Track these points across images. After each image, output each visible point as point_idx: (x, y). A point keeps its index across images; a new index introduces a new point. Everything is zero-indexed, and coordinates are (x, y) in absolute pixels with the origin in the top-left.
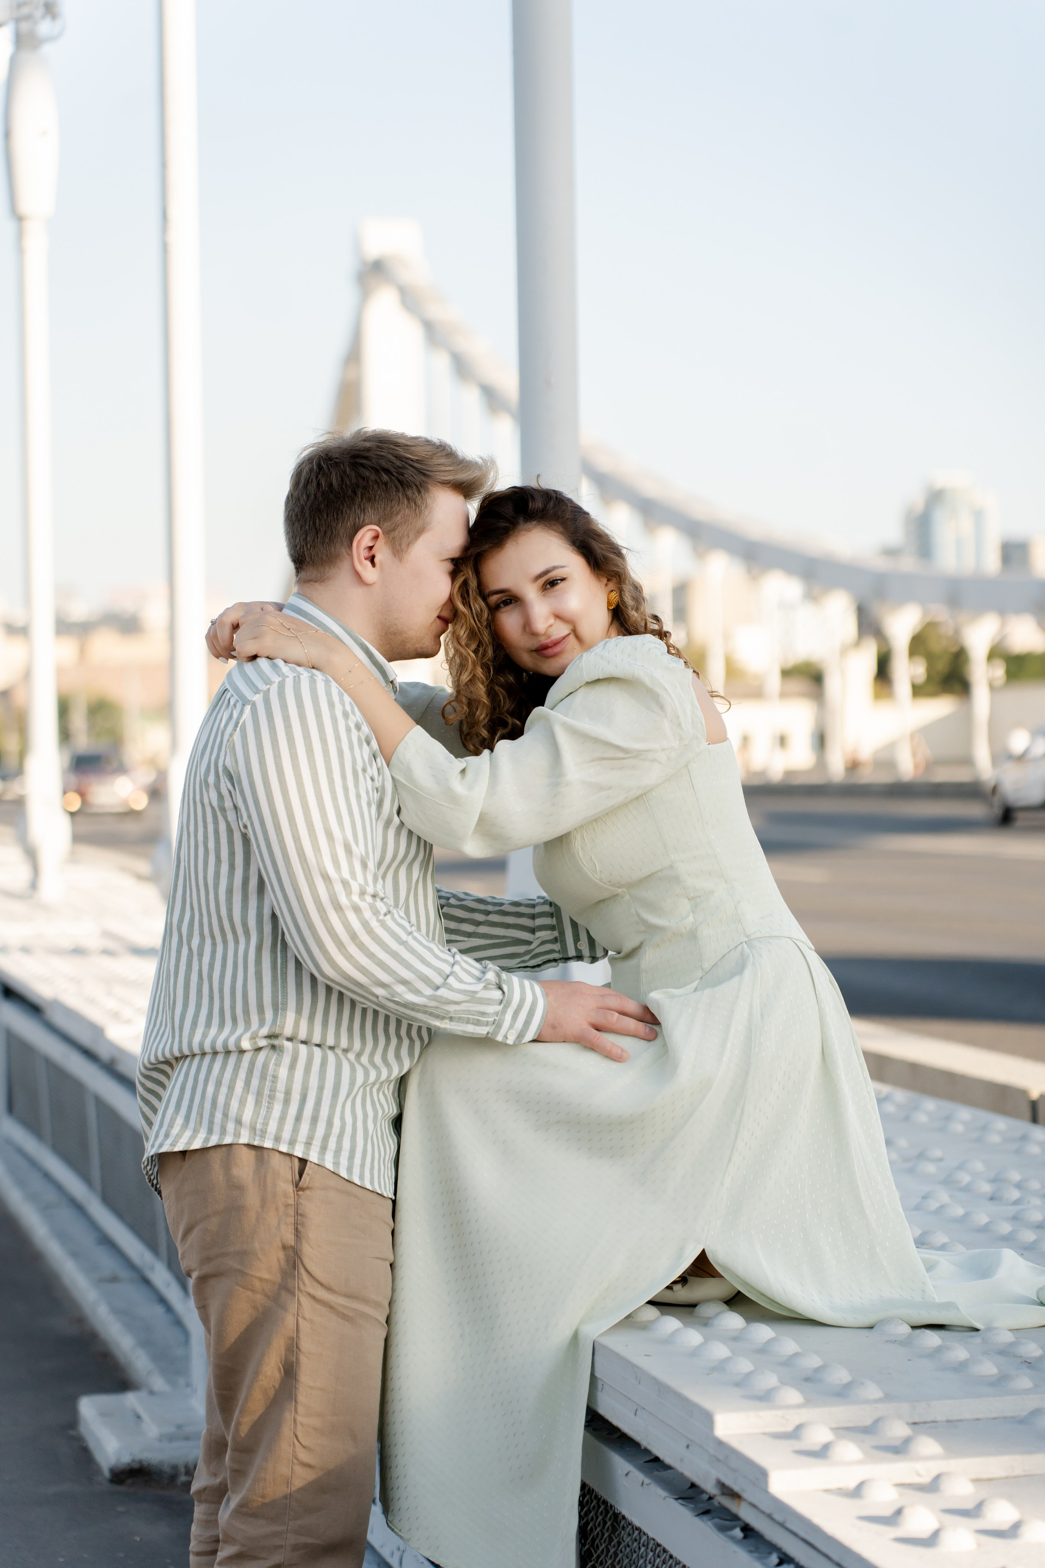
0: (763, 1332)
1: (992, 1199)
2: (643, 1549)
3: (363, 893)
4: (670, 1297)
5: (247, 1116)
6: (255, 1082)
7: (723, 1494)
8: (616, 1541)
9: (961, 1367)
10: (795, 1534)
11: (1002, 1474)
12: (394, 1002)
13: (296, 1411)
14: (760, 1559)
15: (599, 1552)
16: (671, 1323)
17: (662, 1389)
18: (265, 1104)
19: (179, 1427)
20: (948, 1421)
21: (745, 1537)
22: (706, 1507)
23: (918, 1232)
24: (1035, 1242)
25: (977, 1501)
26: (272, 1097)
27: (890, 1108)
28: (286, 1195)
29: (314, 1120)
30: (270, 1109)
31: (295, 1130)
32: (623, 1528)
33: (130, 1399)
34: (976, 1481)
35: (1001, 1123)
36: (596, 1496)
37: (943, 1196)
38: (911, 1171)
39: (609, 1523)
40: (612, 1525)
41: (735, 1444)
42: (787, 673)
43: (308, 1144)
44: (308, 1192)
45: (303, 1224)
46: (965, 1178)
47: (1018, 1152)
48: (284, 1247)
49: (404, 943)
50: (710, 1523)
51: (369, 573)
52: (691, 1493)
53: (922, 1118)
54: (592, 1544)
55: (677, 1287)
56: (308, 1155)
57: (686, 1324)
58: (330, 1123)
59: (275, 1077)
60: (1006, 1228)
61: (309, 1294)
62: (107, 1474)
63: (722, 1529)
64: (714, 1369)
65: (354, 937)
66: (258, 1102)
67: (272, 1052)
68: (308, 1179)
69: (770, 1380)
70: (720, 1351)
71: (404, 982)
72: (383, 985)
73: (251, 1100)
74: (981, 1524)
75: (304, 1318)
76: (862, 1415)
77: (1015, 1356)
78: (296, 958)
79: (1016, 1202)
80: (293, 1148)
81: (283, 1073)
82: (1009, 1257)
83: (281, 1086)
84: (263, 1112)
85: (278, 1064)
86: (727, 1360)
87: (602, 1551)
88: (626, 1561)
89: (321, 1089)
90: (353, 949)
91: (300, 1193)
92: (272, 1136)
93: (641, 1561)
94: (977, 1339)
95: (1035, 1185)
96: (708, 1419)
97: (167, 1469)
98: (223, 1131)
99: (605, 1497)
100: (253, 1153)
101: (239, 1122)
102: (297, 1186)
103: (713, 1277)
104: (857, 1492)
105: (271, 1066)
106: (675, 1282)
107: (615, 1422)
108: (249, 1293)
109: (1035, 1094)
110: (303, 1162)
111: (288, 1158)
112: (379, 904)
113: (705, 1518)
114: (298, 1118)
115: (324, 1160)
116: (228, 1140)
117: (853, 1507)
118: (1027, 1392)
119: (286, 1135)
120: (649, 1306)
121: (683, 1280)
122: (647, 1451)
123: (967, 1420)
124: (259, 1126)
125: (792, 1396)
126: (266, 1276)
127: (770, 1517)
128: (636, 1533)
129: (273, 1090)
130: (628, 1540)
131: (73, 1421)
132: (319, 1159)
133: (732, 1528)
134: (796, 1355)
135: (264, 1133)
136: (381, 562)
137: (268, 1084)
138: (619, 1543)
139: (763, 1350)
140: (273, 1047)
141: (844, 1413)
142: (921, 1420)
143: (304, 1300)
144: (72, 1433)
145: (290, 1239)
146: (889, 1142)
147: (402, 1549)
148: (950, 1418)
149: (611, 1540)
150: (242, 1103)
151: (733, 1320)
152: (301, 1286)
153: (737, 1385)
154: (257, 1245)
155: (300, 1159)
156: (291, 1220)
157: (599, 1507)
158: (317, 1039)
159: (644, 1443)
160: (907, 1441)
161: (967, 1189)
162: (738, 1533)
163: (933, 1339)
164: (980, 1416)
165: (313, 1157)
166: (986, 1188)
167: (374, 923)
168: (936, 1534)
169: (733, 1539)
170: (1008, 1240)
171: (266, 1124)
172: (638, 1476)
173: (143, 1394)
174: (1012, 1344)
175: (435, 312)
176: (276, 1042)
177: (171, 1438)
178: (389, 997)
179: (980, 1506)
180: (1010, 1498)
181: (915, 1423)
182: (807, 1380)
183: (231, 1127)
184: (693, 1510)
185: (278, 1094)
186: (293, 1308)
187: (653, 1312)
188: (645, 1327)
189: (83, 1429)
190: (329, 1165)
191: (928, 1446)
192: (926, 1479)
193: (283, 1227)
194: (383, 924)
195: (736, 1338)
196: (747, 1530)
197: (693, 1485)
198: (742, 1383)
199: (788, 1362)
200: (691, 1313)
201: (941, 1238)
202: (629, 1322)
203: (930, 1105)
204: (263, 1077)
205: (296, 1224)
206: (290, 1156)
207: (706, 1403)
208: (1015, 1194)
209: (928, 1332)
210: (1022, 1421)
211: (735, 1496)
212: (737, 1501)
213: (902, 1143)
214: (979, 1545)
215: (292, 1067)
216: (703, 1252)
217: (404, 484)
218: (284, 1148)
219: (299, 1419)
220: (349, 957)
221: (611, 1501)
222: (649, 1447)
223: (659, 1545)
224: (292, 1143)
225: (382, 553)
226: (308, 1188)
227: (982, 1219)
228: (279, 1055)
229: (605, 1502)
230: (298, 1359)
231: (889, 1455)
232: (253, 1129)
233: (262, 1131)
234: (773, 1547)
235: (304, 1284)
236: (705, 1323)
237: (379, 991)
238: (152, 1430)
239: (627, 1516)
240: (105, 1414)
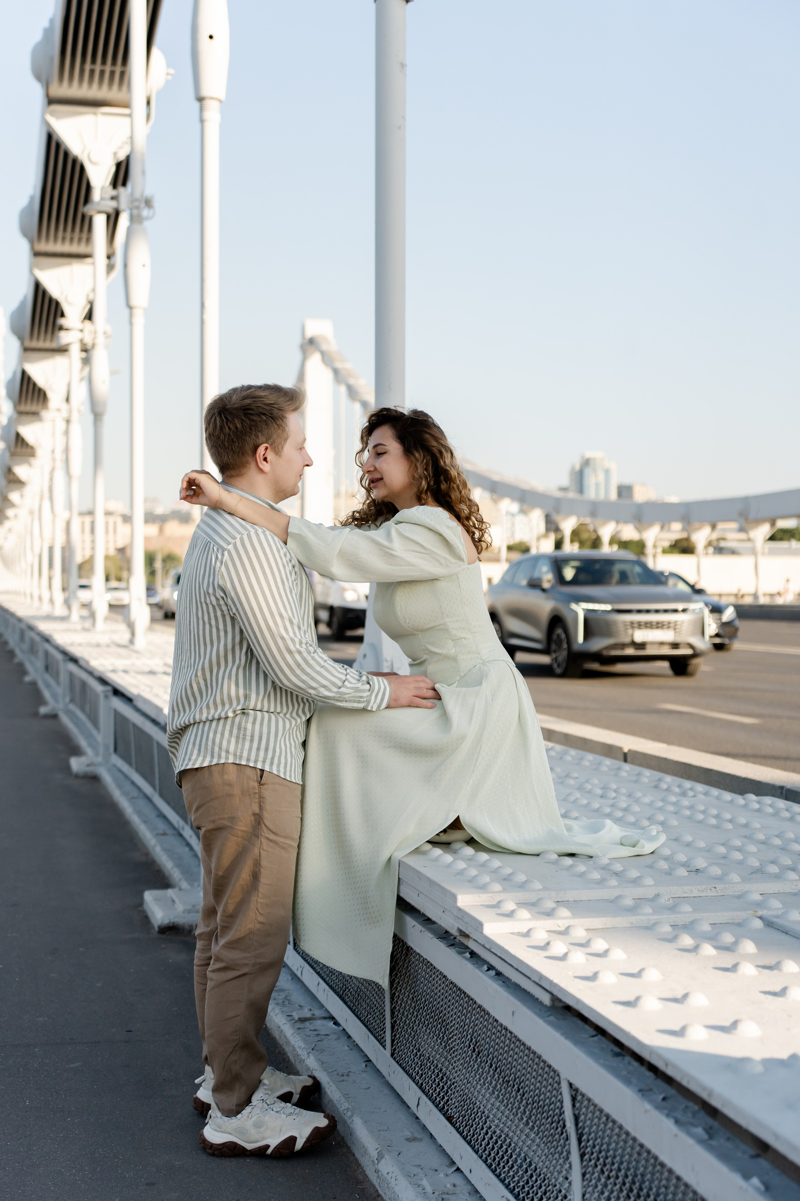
0: (484, 856)
1: (601, 797)
2: (421, 964)
3: (301, 643)
4: (438, 839)
5: (232, 749)
6: (235, 731)
7: (461, 935)
8: (408, 960)
9: (582, 875)
10: (496, 955)
11: (601, 927)
12: (319, 696)
13: (258, 897)
14: (478, 968)
15: (399, 966)
16: (438, 852)
17: (432, 883)
18: (240, 742)
19: (193, 906)
20: (575, 901)
21: (471, 957)
22: (452, 942)
23: (563, 811)
24: (622, 817)
25: (588, 939)
26: (244, 739)
27: (553, 753)
28: (254, 788)
29: (267, 749)
30: (243, 745)
31: (257, 755)
32: (411, 954)
33: (170, 892)
34: (587, 930)
35: (608, 762)
36: (398, 938)
37: (578, 795)
38: (562, 783)
39: (404, 952)
40: (406, 952)
41: (467, 910)
42: (510, 548)
43: (264, 762)
44: (265, 786)
45: (263, 802)
46: (589, 787)
47: (616, 775)
48: (254, 814)
49: (323, 667)
50: (454, 950)
51: (265, 467)
52: (445, 935)
53: (568, 758)
54: (396, 963)
55: (442, 834)
56: (264, 767)
57: (445, 852)
58: (274, 751)
59: (245, 729)
60: (608, 810)
61: (266, 837)
62: (157, 929)
63: (460, 953)
64: (458, 874)
65: (299, 665)
66: (237, 742)
67: (243, 716)
68: (265, 779)
69: (486, 879)
70: (461, 865)
71: (324, 687)
72: (314, 688)
73: (233, 740)
74: (589, 950)
75: (263, 850)
76: (532, 897)
77: (609, 870)
78: (264, 672)
79: (614, 798)
80: (257, 764)
81: (249, 726)
82: (608, 822)
83: (249, 733)
84: (240, 746)
85: (247, 722)
86: (464, 869)
87: (401, 966)
88: (412, 971)
89: (269, 733)
90: (298, 672)
91: (261, 786)
92: (246, 759)
93: (420, 970)
94: (591, 862)
95: (624, 791)
96: (454, 898)
97: (187, 927)
98: (220, 756)
99: (403, 938)
100: (235, 766)
101: (227, 752)
102: (260, 784)
103: (460, 829)
104: (527, 934)
105: (243, 723)
106: (441, 832)
107: (408, 900)
108: (235, 838)
109: (626, 750)
110: (262, 771)
111: (254, 769)
112: (310, 648)
113: (451, 948)
114: (258, 749)
115: (272, 769)
116: (222, 761)
117: (526, 941)
118: (615, 887)
119: (253, 757)
120: (427, 843)
121: (445, 831)
122: (424, 915)
123: (584, 901)
124: (238, 754)
125: (497, 887)
126: (245, 829)
127: (483, 946)
128: (418, 956)
129: (245, 735)
130: (413, 960)
131: (141, 902)
132: (270, 769)
133: (465, 953)
134: (499, 867)
135: (241, 757)
136: (270, 460)
137: (242, 732)
138: (409, 962)
139: (483, 865)
140: (244, 713)
141: (522, 896)
142: (561, 900)
143: (263, 840)
144: (140, 909)
145: (257, 810)
146: (552, 769)
147: (302, 966)
148: (576, 900)
149: (405, 960)
150: (229, 742)
151: (469, 851)
152: (263, 834)
153: (469, 881)
154: (240, 814)
155: (260, 770)
156: (257, 800)
157: (400, 944)
158: (265, 709)
159: (422, 911)
160: (554, 909)
161: (589, 792)
162: (468, 955)
163: (569, 861)
164: (591, 899)
165: (267, 768)
166: (599, 792)
167: (309, 658)
168: (566, 954)
169: (465, 958)
170: (609, 816)
171: (242, 752)
172: (419, 927)
173: (176, 890)
174: (608, 865)
175: (338, 365)
176: (245, 711)
177: (189, 911)
178: (317, 694)
179: (589, 941)
180: (604, 938)
181: (558, 902)
182: (504, 879)
183: (223, 754)
184: (446, 944)
185: (247, 737)
186: (258, 844)
187: (429, 846)
188: (424, 853)
189: (145, 907)
190: (275, 772)
191: (564, 912)
192: (562, 929)
193: (253, 804)
194: (313, 658)
195: (470, 859)
196: (473, 954)
197: (447, 932)
198: (472, 880)
199: (496, 871)
200: (448, 847)
201: (575, 814)
202: (417, 851)
203: (573, 752)
204: (239, 729)
205: (260, 802)
206: (255, 768)
207: (453, 890)
208: (614, 795)
209: (567, 858)
210: (612, 901)
211: (467, 936)
212: (467, 938)
213: (558, 770)
214: (587, 960)
215: (254, 723)
216: (458, 817)
217: (274, 418)
218: (252, 764)
219: (260, 900)
220: (297, 676)
221: (405, 940)
222: (425, 912)
223: (429, 962)
224: (256, 761)
225: (270, 455)
226: (265, 784)
227: (596, 805)
228: (246, 717)
229: (403, 941)
230: (260, 870)
231: (545, 917)
232: (235, 755)
233: (240, 756)
234: (485, 962)
235: (264, 833)
236: (455, 852)
237: (312, 692)
238: (180, 907)
239: (413, 947)
240: (156, 899)
